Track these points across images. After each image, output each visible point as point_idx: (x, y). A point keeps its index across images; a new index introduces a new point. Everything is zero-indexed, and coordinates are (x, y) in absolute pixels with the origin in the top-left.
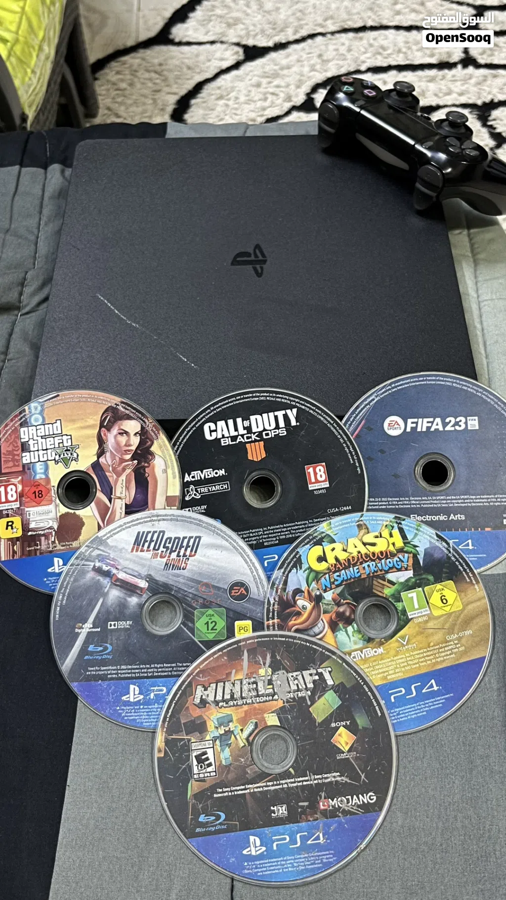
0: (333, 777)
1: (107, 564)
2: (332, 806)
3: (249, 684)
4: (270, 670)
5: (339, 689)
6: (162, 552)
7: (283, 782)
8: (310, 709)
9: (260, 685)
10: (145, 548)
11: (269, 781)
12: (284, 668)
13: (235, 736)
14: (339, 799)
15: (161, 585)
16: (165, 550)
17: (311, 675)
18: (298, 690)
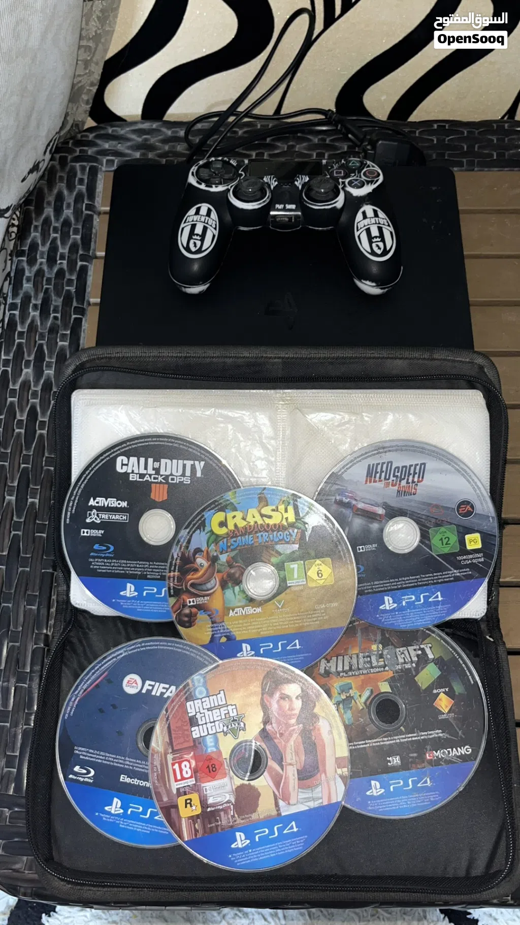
0: (437, 733)
1: (347, 497)
2: (437, 757)
3: (364, 657)
4: (381, 646)
5: (439, 662)
6: (393, 480)
7: (396, 738)
8: (416, 678)
9: (374, 658)
10: (377, 479)
11: (385, 737)
12: (392, 644)
13: (355, 701)
14: (442, 751)
15: (397, 511)
16: (395, 479)
17: (415, 650)
18: (405, 663)
